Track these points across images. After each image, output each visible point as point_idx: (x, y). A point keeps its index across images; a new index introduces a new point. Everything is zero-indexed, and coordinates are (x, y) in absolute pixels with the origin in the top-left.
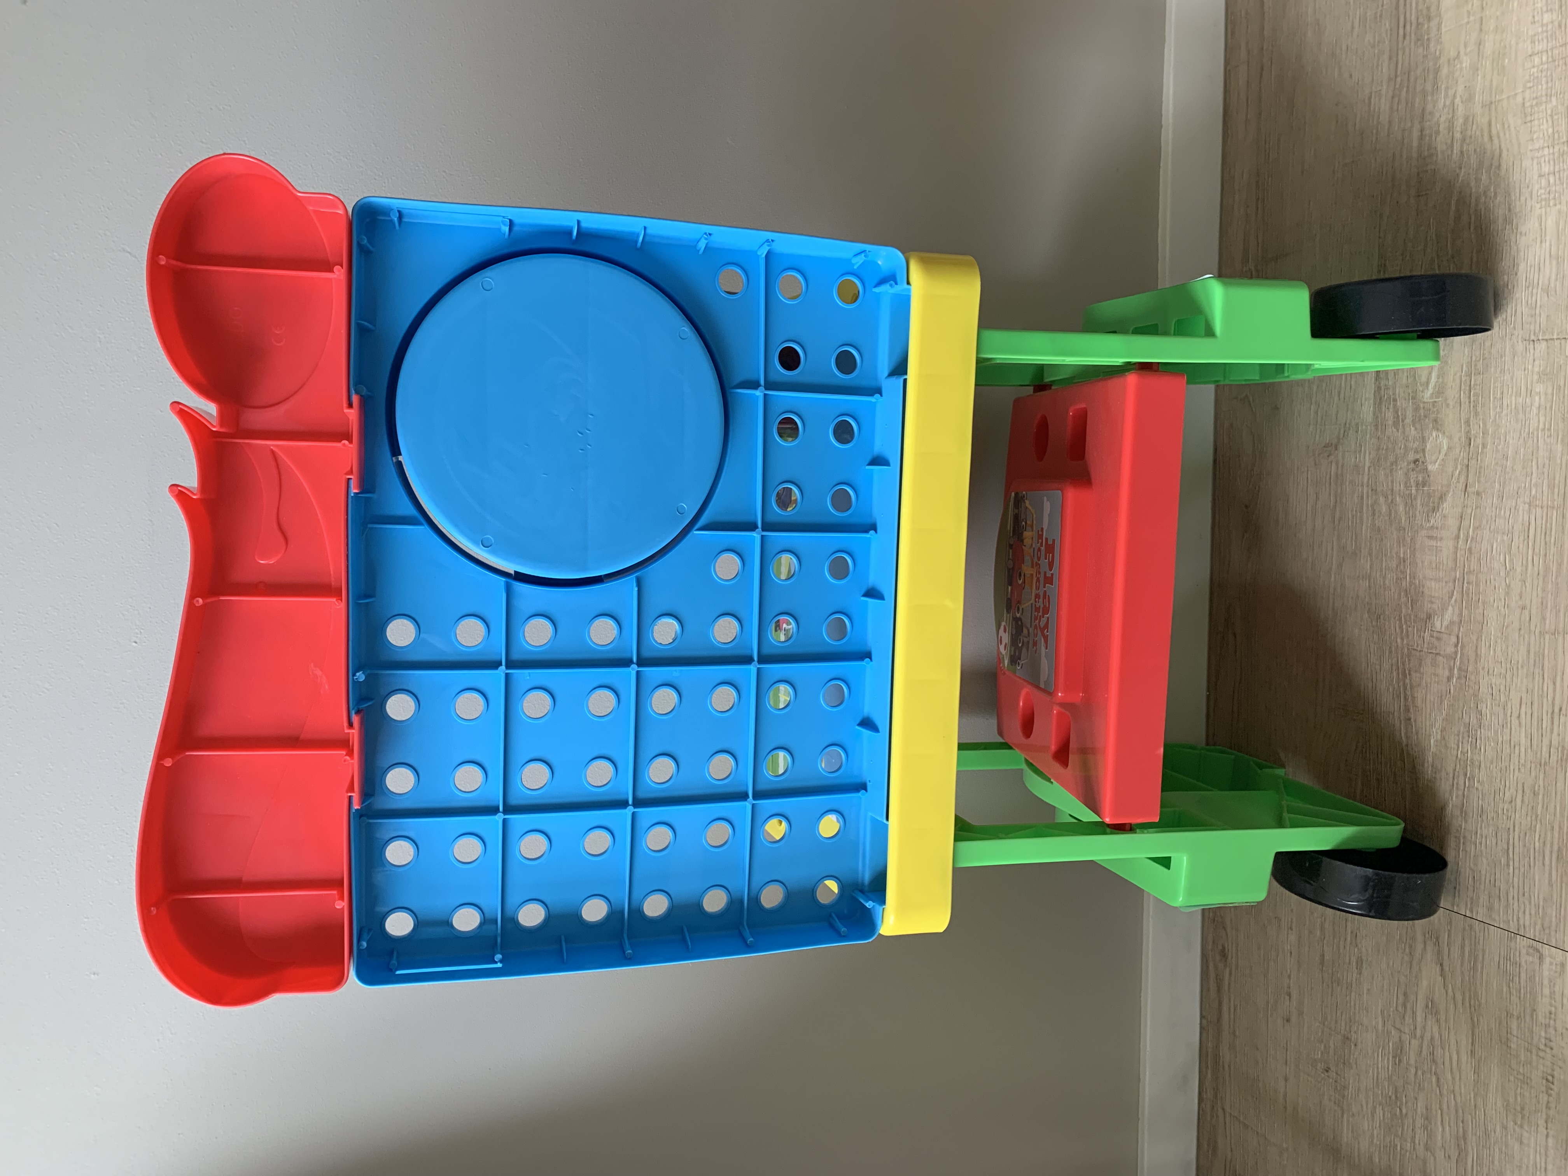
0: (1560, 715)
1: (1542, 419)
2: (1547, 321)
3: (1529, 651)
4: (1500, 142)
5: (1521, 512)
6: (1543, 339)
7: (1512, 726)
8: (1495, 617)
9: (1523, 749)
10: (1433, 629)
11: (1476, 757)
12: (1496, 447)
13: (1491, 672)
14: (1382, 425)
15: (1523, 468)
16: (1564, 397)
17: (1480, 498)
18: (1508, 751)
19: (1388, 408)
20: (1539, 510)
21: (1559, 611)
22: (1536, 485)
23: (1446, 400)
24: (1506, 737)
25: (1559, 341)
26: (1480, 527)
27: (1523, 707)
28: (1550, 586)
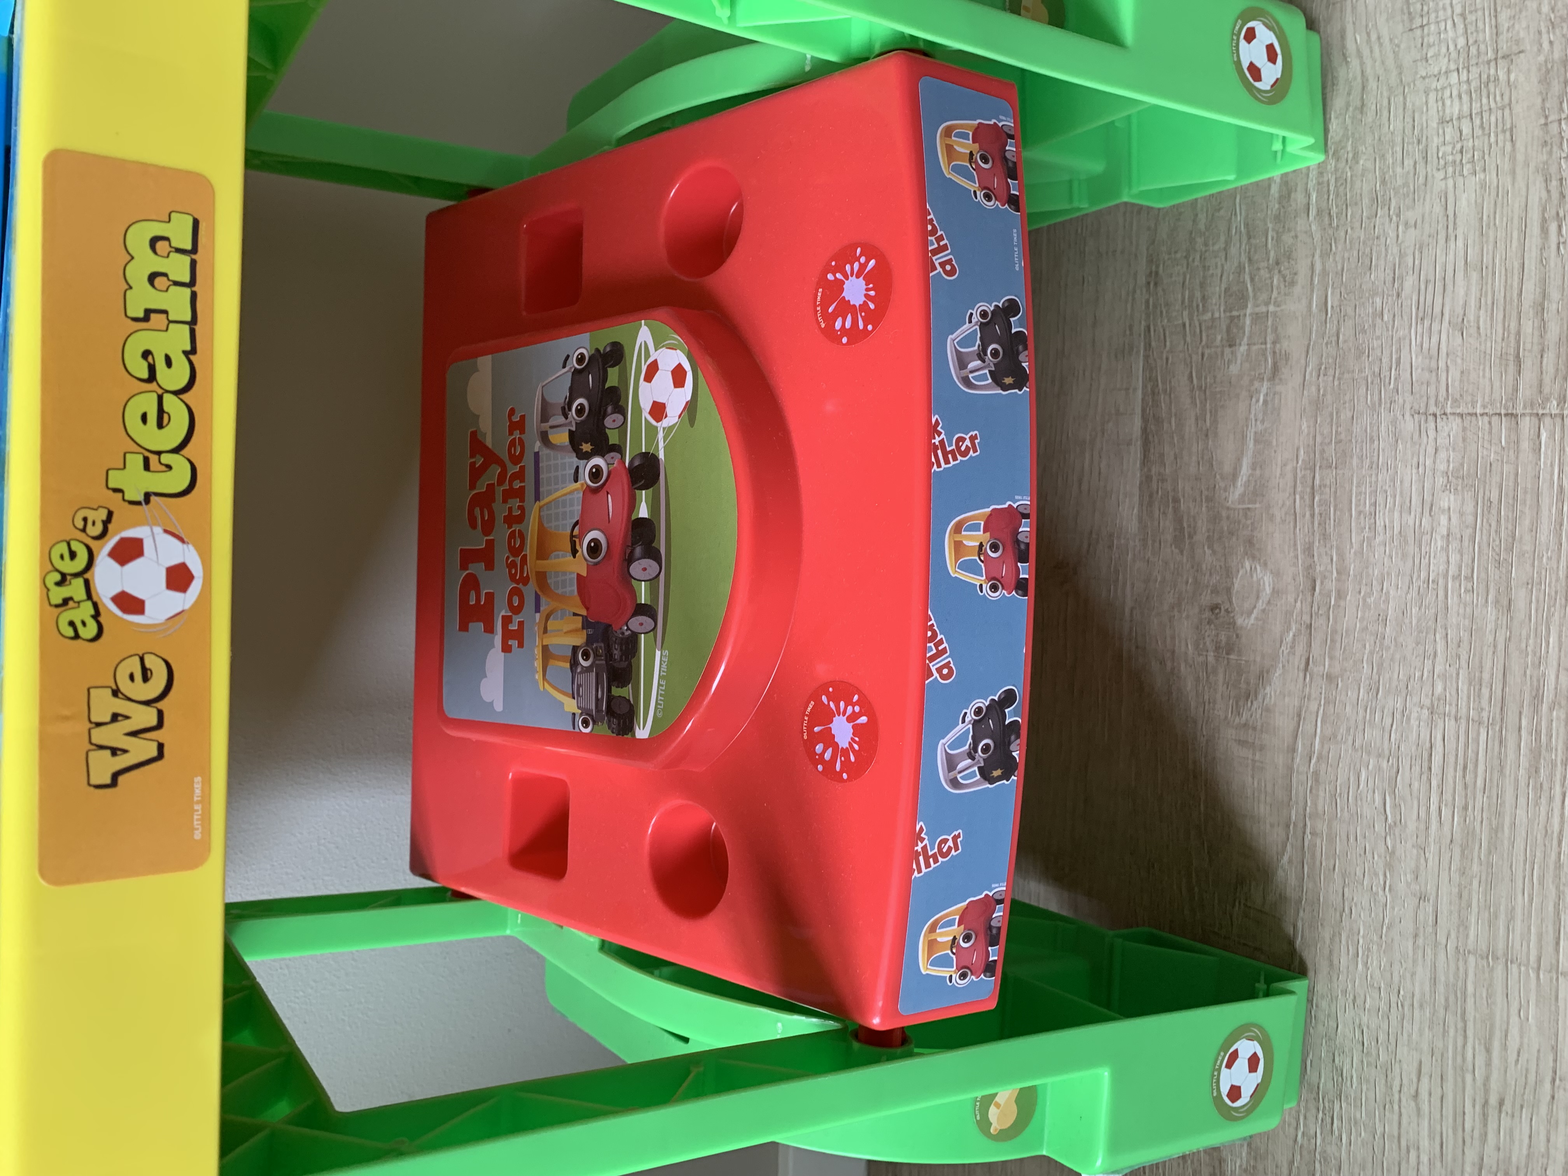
0: (1500, 1112)
1: (1454, 558)
2: (1461, 381)
3: (1434, 981)
4: (1362, 64)
5: (1414, 722)
6: (1454, 414)
7: (1403, 1110)
8: (1365, 903)
9: (1424, 1158)
10: (1249, 904)
11: (1331, 1150)
12: (1364, 600)
13: (1359, 1001)
14: (1154, 541)
15: (1417, 644)
16: (1499, 522)
17: (1333, 686)
18: (1395, 1154)
19: (1164, 513)
20: (1451, 724)
21: (1496, 917)
22: (1444, 677)
23: (1268, 507)
24: (1391, 1129)
25: (1486, 419)
26: (1335, 737)
27: (1425, 1080)
28: (1475, 867)
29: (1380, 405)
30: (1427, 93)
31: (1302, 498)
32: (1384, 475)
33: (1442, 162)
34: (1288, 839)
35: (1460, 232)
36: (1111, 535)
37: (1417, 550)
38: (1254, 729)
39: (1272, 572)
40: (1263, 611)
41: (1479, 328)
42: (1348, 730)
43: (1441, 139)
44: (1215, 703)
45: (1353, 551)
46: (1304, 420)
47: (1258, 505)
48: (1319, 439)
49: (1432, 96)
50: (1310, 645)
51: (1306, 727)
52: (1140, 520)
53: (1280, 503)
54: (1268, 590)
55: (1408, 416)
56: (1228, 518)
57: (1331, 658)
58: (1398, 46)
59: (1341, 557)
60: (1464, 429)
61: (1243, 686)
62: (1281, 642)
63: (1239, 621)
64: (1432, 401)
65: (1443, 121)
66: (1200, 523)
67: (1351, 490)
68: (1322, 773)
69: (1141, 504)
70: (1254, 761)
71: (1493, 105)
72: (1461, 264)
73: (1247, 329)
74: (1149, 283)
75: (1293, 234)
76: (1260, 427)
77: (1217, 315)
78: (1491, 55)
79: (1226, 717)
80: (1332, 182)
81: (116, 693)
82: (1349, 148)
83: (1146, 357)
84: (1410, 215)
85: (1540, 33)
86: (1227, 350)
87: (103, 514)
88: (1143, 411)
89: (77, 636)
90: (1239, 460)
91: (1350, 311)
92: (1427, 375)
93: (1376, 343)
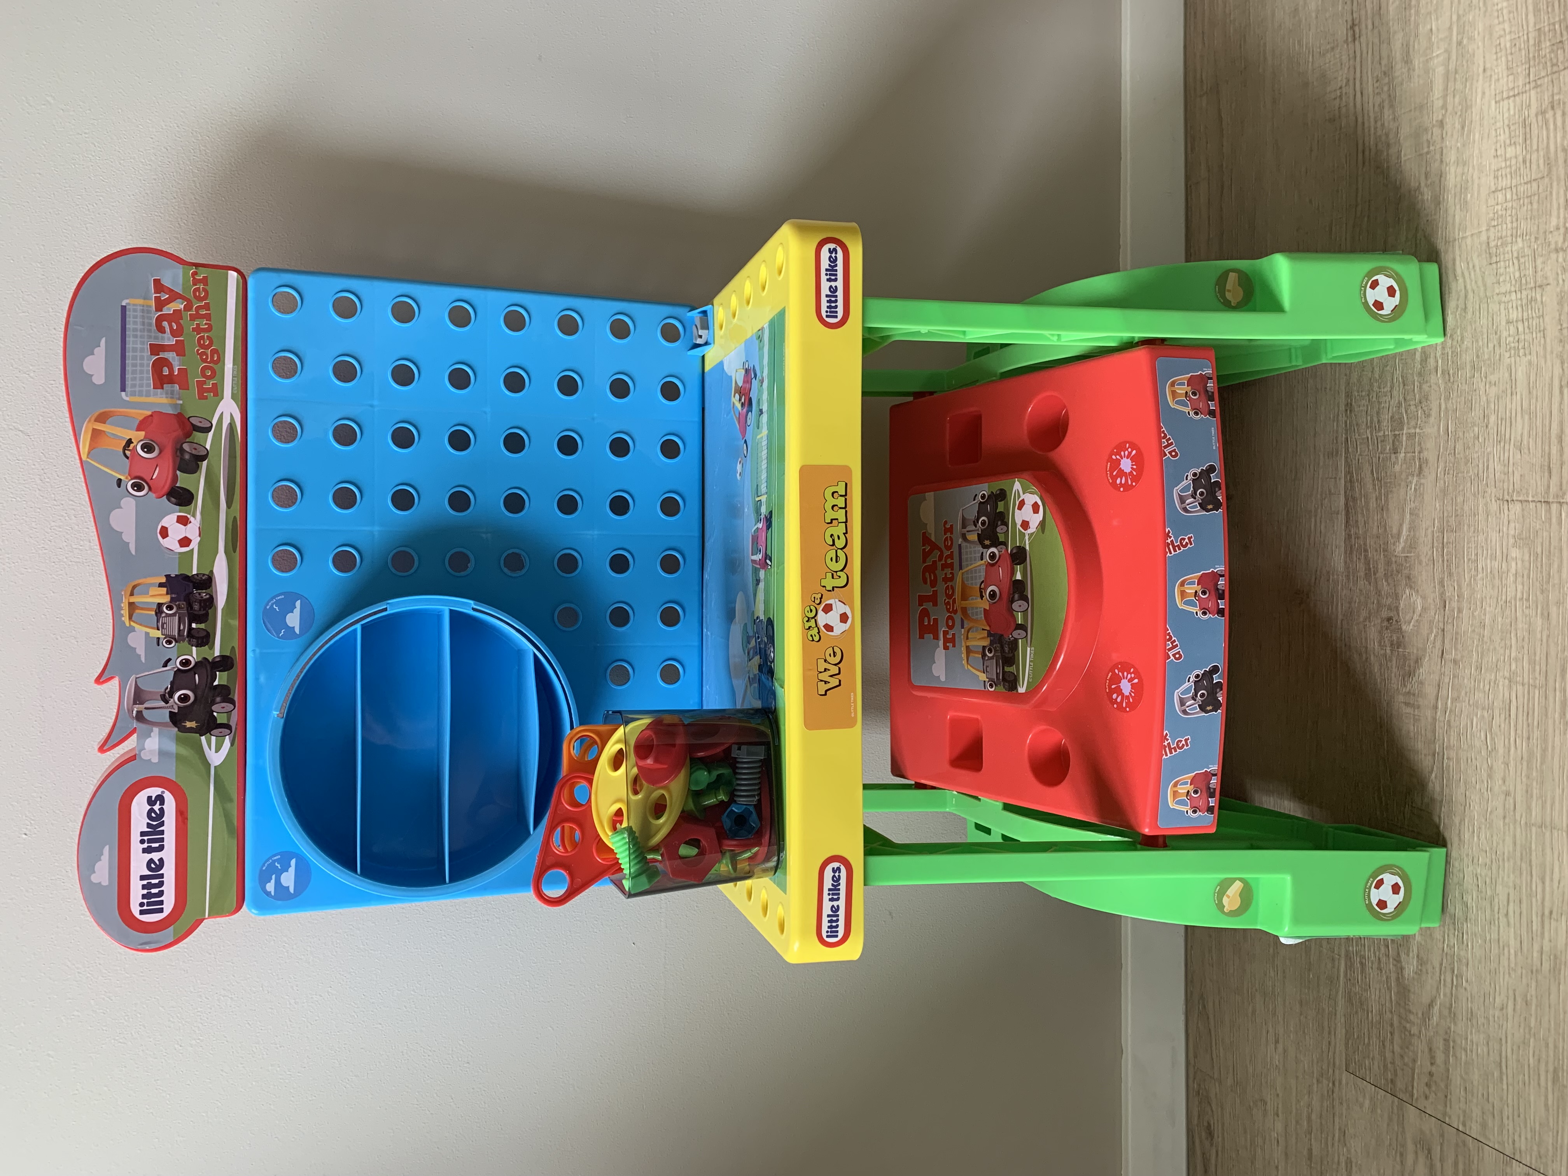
0: (1550, 919)
1: (1520, 587)
2: (1521, 481)
3: (1515, 843)
4: (1465, 282)
5: (1501, 687)
6: (1517, 500)
7: (1501, 924)
8: (1478, 800)
9: (1512, 951)
10: (1414, 805)
11: (1462, 953)
12: (1473, 614)
13: (1475, 860)
14: (1354, 576)
15: (1502, 640)
16: (1542, 566)
17: (1457, 667)
18: (1497, 951)
19: (1359, 559)
20: (1520, 688)
21: (1546, 803)
22: (1516, 659)
23: (1418, 556)
24: (1494, 936)
25: (1534, 504)
26: (1459, 698)
27: (1511, 904)
28: (1534, 774)
29: (1478, 493)
30: (1499, 303)
31: (1437, 550)
32: (1481, 538)
33: (1508, 347)
34: (1434, 763)
35: (1518, 390)
36: (1328, 573)
37: (1500, 582)
38: (1414, 695)
39: (1421, 597)
40: (1417, 621)
41: (1529, 449)
42: (1466, 693)
43: (1508, 333)
44: (1391, 680)
45: (1466, 583)
46: (1437, 501)
47: (1412, 554)
48: (1446, 513)
49: (1502, 306)
50: (1444, 641)
51: (1443, 693)
52: (1345, 562)
53: (1425, 553)
54: (1420, 607)
55: (1493, 500)
56: (1396, 562)
57: (1456, 649)
58: (1484, 273)
59: (1459, 587)
60: (1523, 510)
61: (1407, 668)
62: (1428, 640)
63: (1404, 627)
64: (1506, 493)
65: (1508, 322)
66: (1380, 565)
67: (1464, 547)
68: (1452, 721)
69: (1345, 553)
70: (1414, 715)
71: (1534, 315)
72: (1519, 409)
73: (1404, 443)
74: (1346, 410)
75: (1428, 384)
76: (1413, 505)
77: (1386, 433)
78: (1532, 285)
79: (1398, 688)
80: (1449, 354)
81: (825, 661)
82: (1459, 333)
83: (1346, 458)
84: (1493, 378)
85: (1558, 274)
86: (1393, 456)
87: (820, 596)
88: (1345, 492)
89: (813, 640)
90: (1401, 525)
91: (1461, 434)
92: (1503, 476)
93: (1476, 456)
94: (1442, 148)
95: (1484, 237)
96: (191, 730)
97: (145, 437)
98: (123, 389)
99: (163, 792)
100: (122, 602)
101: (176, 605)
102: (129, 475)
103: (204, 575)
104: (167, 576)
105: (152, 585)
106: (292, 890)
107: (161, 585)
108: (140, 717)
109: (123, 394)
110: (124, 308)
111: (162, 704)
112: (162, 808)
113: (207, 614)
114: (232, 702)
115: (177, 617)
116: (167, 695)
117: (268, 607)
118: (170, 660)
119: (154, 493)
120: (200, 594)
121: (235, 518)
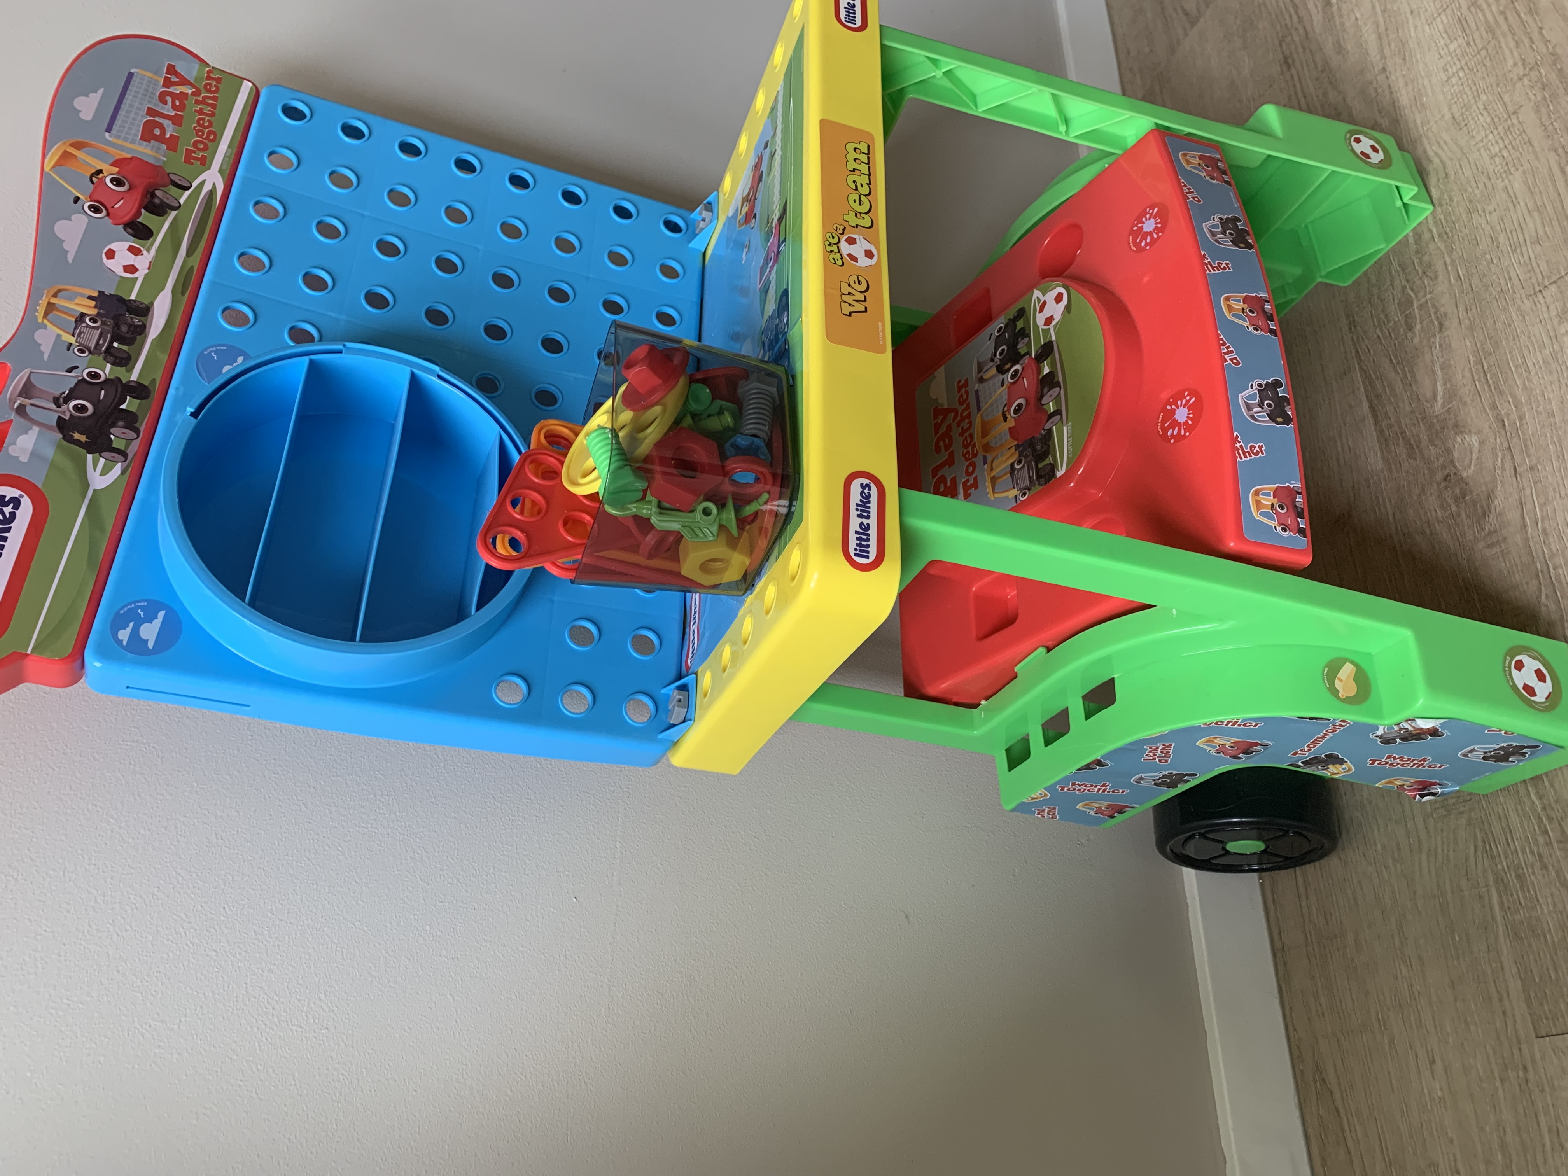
2: (1548, 265)
6: (1551, 284)
14: (1396, 465)
17: (1536, 471)
19: (1397, 444)
23: (1461, 399)
26: (1548, 499)
29: (1508, 305)
30: (1479, 150)
31: (1479, 381)
32: (1523, 338)
33: (1498, 175)
34: (1540, 584)
35: (1520, 200)
36: (1367, 480)
37: (1556, 364)
38: (1495, 531)
39: (1475, 433)
40: (1478, 458)
41: (1548, 236)
42: (1554, 490)
44: (1465, 534)
45: (1520, 390)
46: (1466, 340)
47: (1454, 403)
48: (1479, 345)
49: (1482, 151)
50: (1513, 458)
51: (1528, 508)
52: (1383, 458)
53: (1468, 392)
54: (1476, 445)
55: (1526, 301)
56: (1438, 421)
57: (1529, 456)
58: (1456, 139)
59: (1514, 396)
60: (1559, 287)
61: (1480, 511)
62: (1495, 468)
63: (1465, 475)
64: (1536, 285)
65: (1492, 157)
66: (1421, 436)
67: (1507, 359)
68: (1548, 527)
69: (1381, 450)
70: (1502, 551)
71: (1515, 136)
72: (1526, 212)
73: (1417, 316)
74: (1351, 329)
75: (1428, 254)
76: (1441, 360)
77: (1397, 319)
78: (1506, 116)
79: (1475, 537)
80: (1442, 217)
81: (849, 285)
82: (1446, 197)
83: (1361, 368)
84: (1490, 208)
85: (1527, 94)
86: (1409, 334)
87: (842, 227)
88: (1367, 396)
89: (835, 263)
90: (1435, 385)
91: (1474, 271)
92: (1528, 275)
93: (1494, 277)
94: (1389, 85)
95: (1448, 116)
96: (78, 443)
97: (118, 173)
98: (109, 130)
99: (21, 496)
100: (41, 299)
101: (102, 321)
102: (90, 197)
103: (142, 303)
104: (101, 293)
105: (82, 295)
106: (150, 645)
107: (90, 298)
108: (21, 410)
109: (107, 134)
110: (131, 75)
111: (54, 407)
112: (14, 512)
113: (134, 339)
114: (137, 431)
115: (99, 332)
116: (61, 400)
117: (206, 353)
118: (77, 367)
119: (111, 219)
120: (132, 318)
121: (192, 268)
